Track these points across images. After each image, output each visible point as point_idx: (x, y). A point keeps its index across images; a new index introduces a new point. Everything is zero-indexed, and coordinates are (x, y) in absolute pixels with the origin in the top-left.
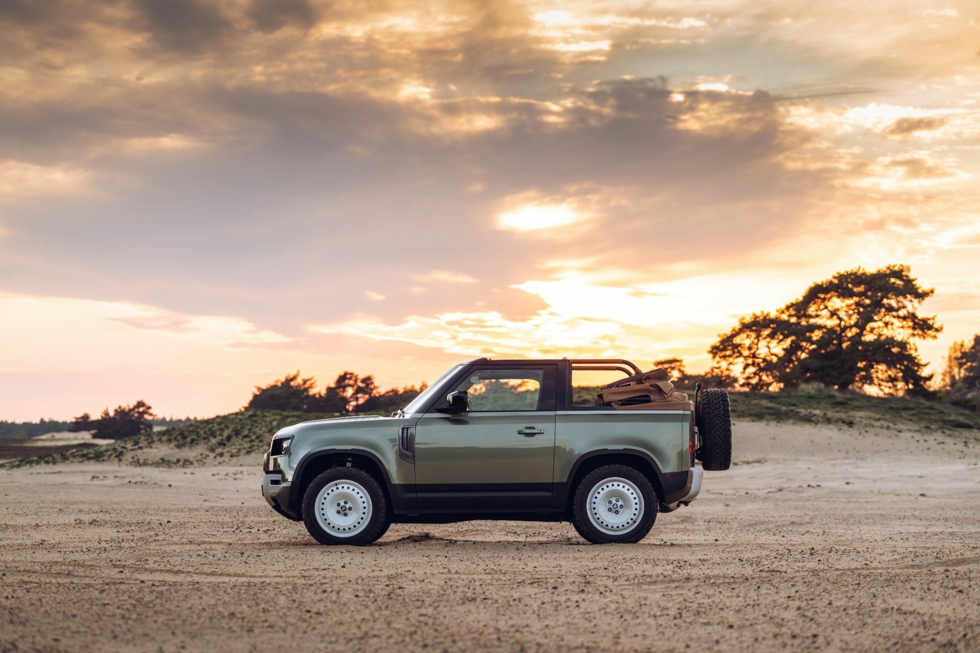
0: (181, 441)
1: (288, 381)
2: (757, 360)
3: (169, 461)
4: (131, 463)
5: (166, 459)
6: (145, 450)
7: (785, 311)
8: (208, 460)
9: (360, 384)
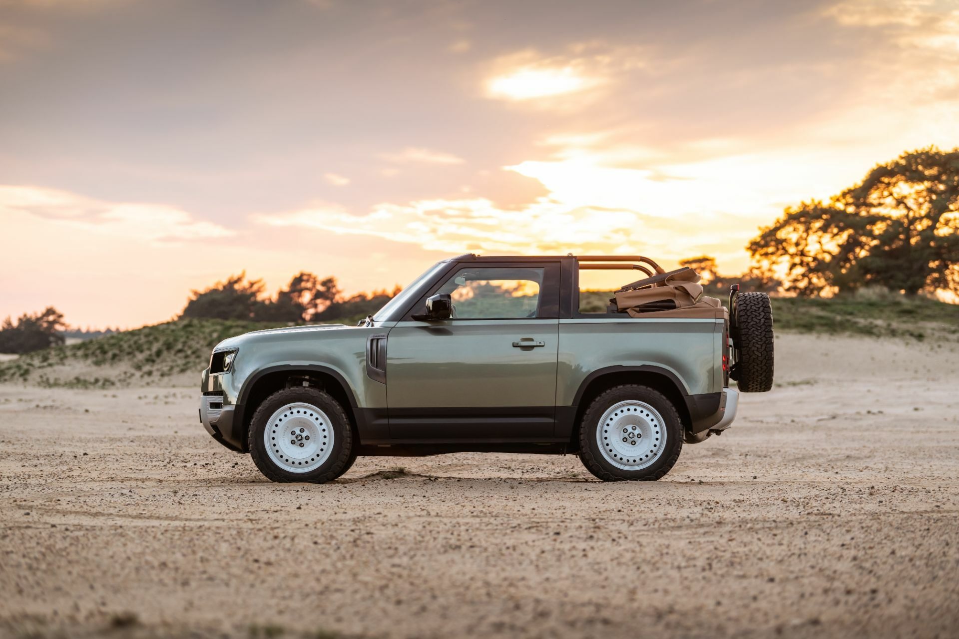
0: (100, 357)
1: (231, 283)
2: (806, 259)
3: (85, 381)
4: (39, 384)
5: (82, 378)
6: (56, 368)
7: (841, 198)
8: (133, 380)
9: (320, 288)
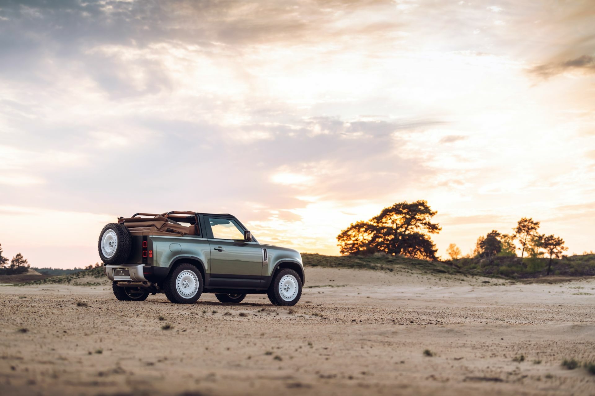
0: (97, 275)
3: (90, 284)
4: (73, 284)
5: (90, 282)
6: (81, 279)
7: (372, 220)
8: (108, 283)
